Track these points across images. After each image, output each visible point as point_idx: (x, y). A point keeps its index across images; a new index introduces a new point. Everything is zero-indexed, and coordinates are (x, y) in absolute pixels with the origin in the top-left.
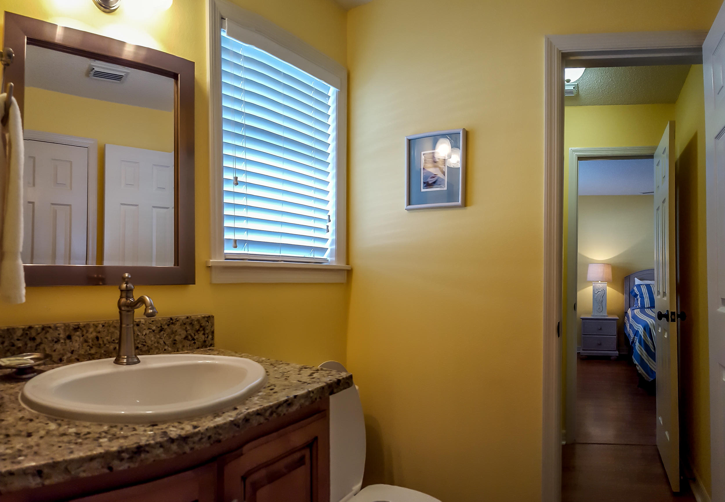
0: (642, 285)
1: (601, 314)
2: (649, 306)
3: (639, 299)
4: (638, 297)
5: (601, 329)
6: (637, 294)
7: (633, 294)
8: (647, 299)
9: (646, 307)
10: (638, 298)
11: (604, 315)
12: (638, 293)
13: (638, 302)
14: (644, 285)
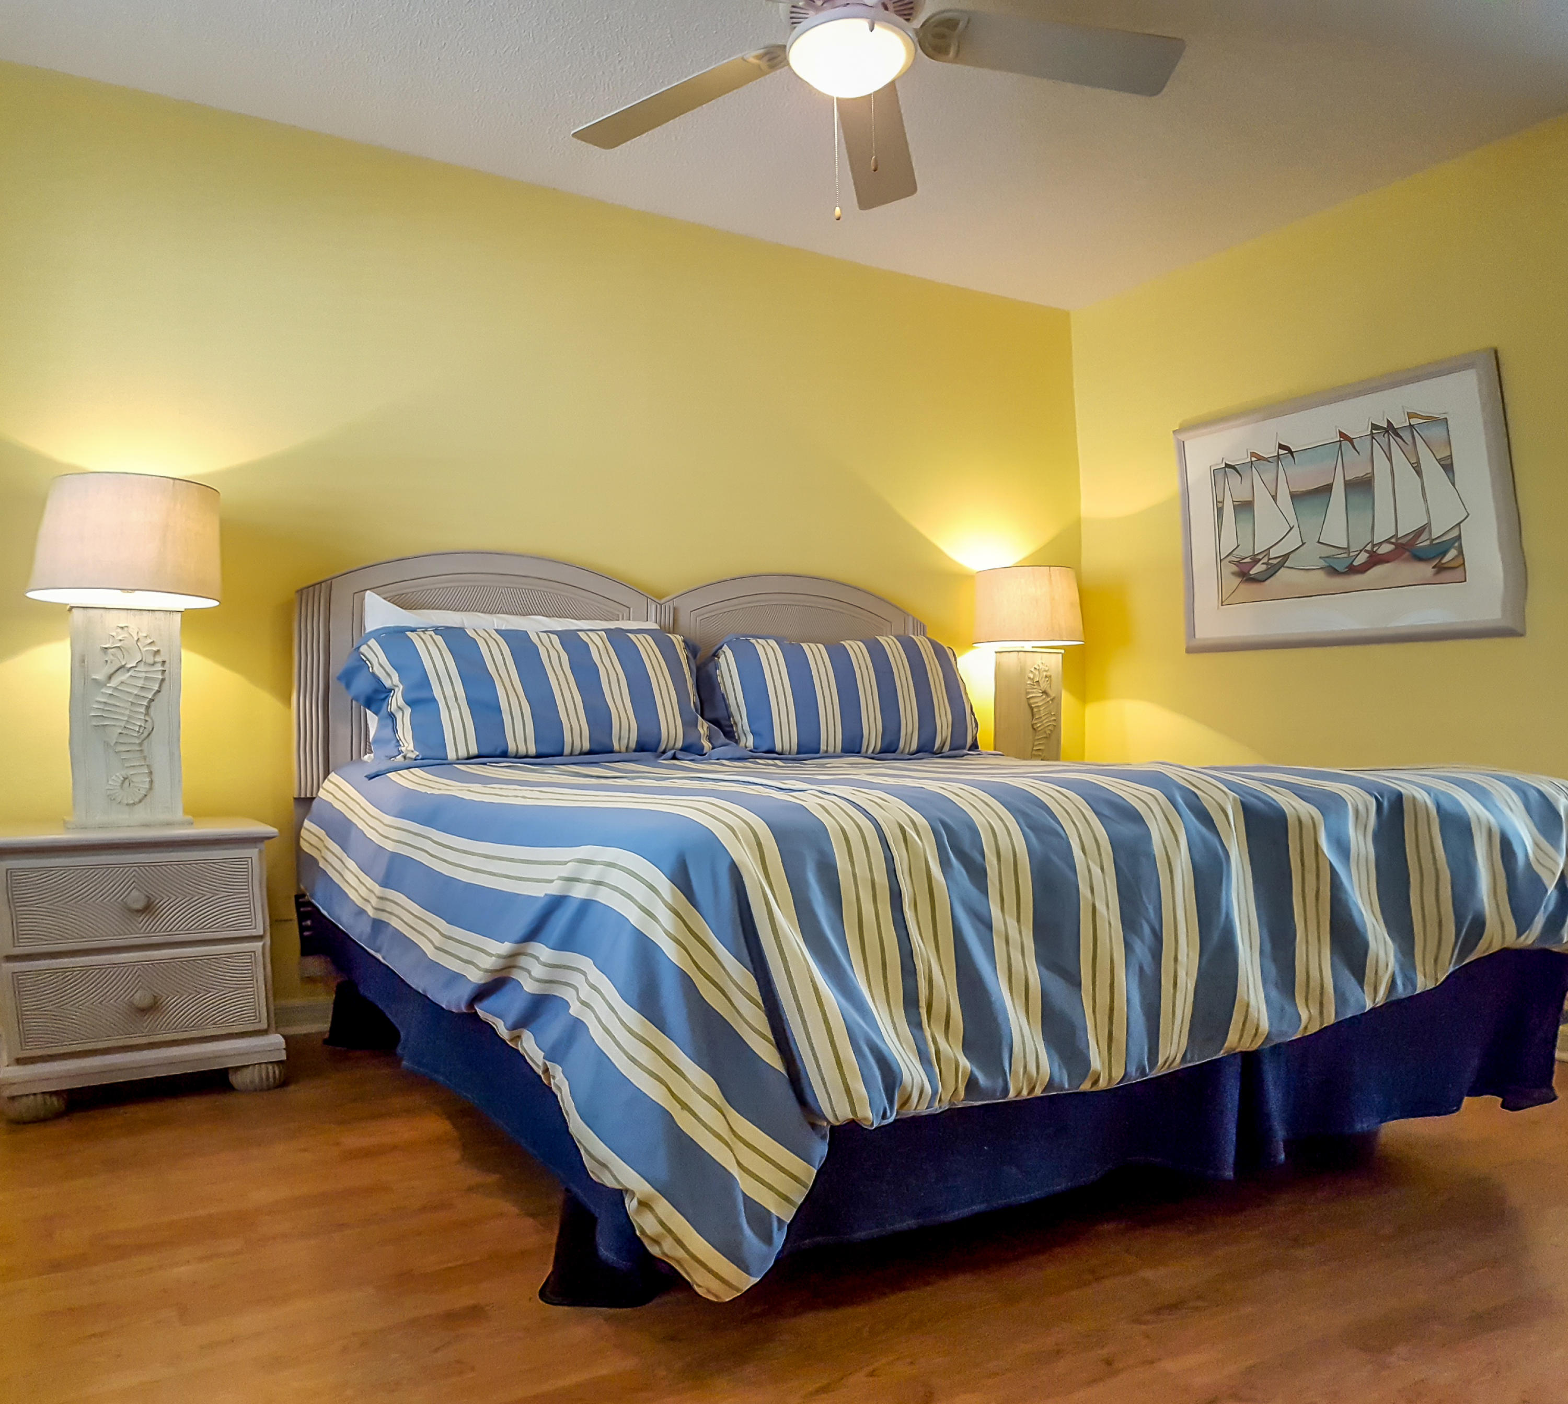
0: (413, 630)
1: (141, 814)
2: (474, 750)
3: (399, 716)
4: (397, 700)
5: (148, 908)
6: (388, 684)
7: (361, 685)
8: (455, 714)
9: (451, 755)
10: (394, 708)
11: (163, 817)
12: (392, 678)
13: (395, 731)
14: (425, 630)
